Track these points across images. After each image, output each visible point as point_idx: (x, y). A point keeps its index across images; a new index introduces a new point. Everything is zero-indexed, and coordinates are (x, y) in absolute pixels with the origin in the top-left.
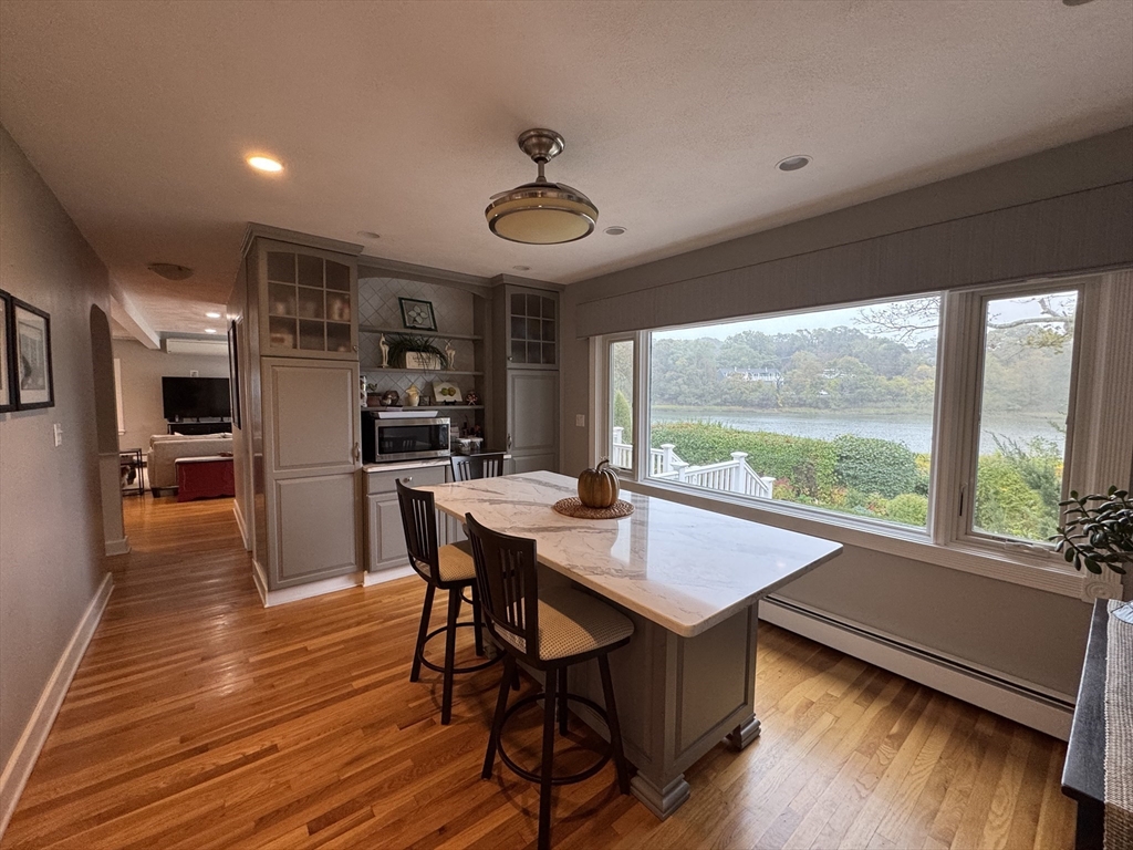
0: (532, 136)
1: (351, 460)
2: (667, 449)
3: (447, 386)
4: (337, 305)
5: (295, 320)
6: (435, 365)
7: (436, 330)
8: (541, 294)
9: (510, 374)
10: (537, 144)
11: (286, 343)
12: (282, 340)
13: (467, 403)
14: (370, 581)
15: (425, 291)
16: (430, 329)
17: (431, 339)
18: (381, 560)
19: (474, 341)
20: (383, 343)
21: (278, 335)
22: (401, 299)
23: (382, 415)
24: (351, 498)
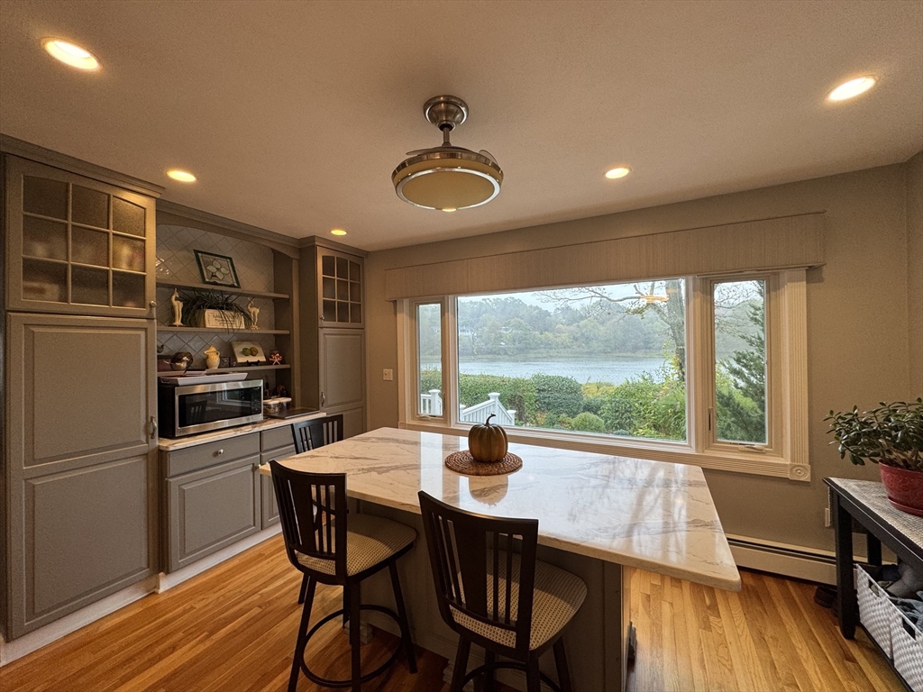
0: (441, 102)
1: (143, 438)
2: (434, 393)
3: (248, 346)
4: (125, 251)
5: (67, 265)
6: (239, 324)
7: (239, 287)
8: (349, 259)
9: (321, 332)
10: (443, 111)
11: (48, 294)
12: (41, 291)
13: (271, 363)
14: (166, 584)
15: (224, 244)
16: (233, 286)
17: (234, 297)
18: (184, 554)
19: (275, 299)
20: (176, 299)
21: (36, 285)
22: (196, 252)
23: (181, 381)
24: (143, 486)
